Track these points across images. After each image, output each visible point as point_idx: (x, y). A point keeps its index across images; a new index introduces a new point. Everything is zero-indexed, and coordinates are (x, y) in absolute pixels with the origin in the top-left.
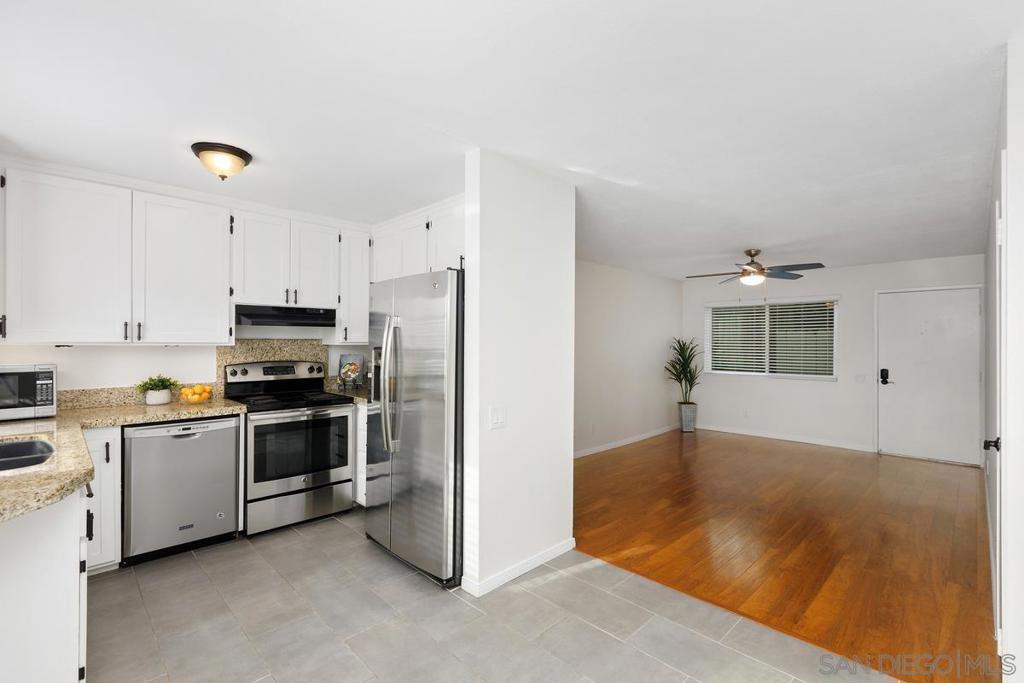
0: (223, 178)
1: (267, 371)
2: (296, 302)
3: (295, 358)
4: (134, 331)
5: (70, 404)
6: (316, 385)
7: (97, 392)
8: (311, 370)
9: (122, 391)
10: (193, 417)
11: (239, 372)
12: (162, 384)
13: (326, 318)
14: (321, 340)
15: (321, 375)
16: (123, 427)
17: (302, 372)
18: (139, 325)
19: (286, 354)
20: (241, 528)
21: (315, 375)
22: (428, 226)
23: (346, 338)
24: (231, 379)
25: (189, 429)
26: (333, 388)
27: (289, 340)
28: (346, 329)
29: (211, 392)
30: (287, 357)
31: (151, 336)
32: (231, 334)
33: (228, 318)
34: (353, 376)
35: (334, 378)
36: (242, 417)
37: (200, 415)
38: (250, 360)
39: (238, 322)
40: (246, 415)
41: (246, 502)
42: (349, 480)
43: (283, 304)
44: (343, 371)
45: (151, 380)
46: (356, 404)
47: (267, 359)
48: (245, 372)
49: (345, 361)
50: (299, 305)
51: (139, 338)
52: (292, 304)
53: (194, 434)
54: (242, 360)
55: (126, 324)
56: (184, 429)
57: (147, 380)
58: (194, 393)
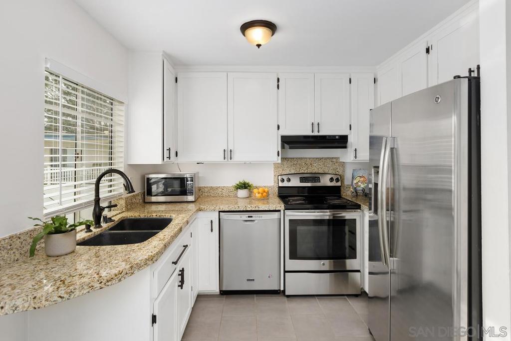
0: (259, 46)
1: (303, 180)
2: (319, 132)
3: (321, 171)
4: (228, 154)
5: (206, 194)
6: (335, 191)
7: (217, 188)
8: (332, 180)
9: (227, 188)
10: (253, 209)
11: (285, 180)
12: (244, 186)
13: (341, 142)
14: (338, 158)
15: (339, 184)
16: (219, 212)
17: (325, 181)
18: (231, 151)
19: (315, 169)
20: (282, 289)
21: (334, 184)
22: (428, 51)
23: (356, 157)
24: (281, 184)
25: (252, 217)
26: (347, 194)
27: (317, 158)
28: (356, 150)
29: (268, 193)
30: (316, 170)
31: (237, 157)
32: (278, 155)
33: (276, 145)
34: (362, 186)
35: (348, 187)
36: (282, 212)
37: (257, 209)
38: (293, 172)
39: (283, 147)
40: (284, 211)
41: (285, 272)
42: (359, 271)
43: (310, 133)
44: (355, 182)
45: (240, 183)
46: (363, 211)
47: (303, 171)
48: (289, 180)
49: (356, 175)
50: (321, 133)
51: (231, 158)
52: (316, 133)
53: (254, 220)
54: (288, 172)
55: (225, 151)
56: (249, 217)
57: (238, 183)
58: (259, 193)
